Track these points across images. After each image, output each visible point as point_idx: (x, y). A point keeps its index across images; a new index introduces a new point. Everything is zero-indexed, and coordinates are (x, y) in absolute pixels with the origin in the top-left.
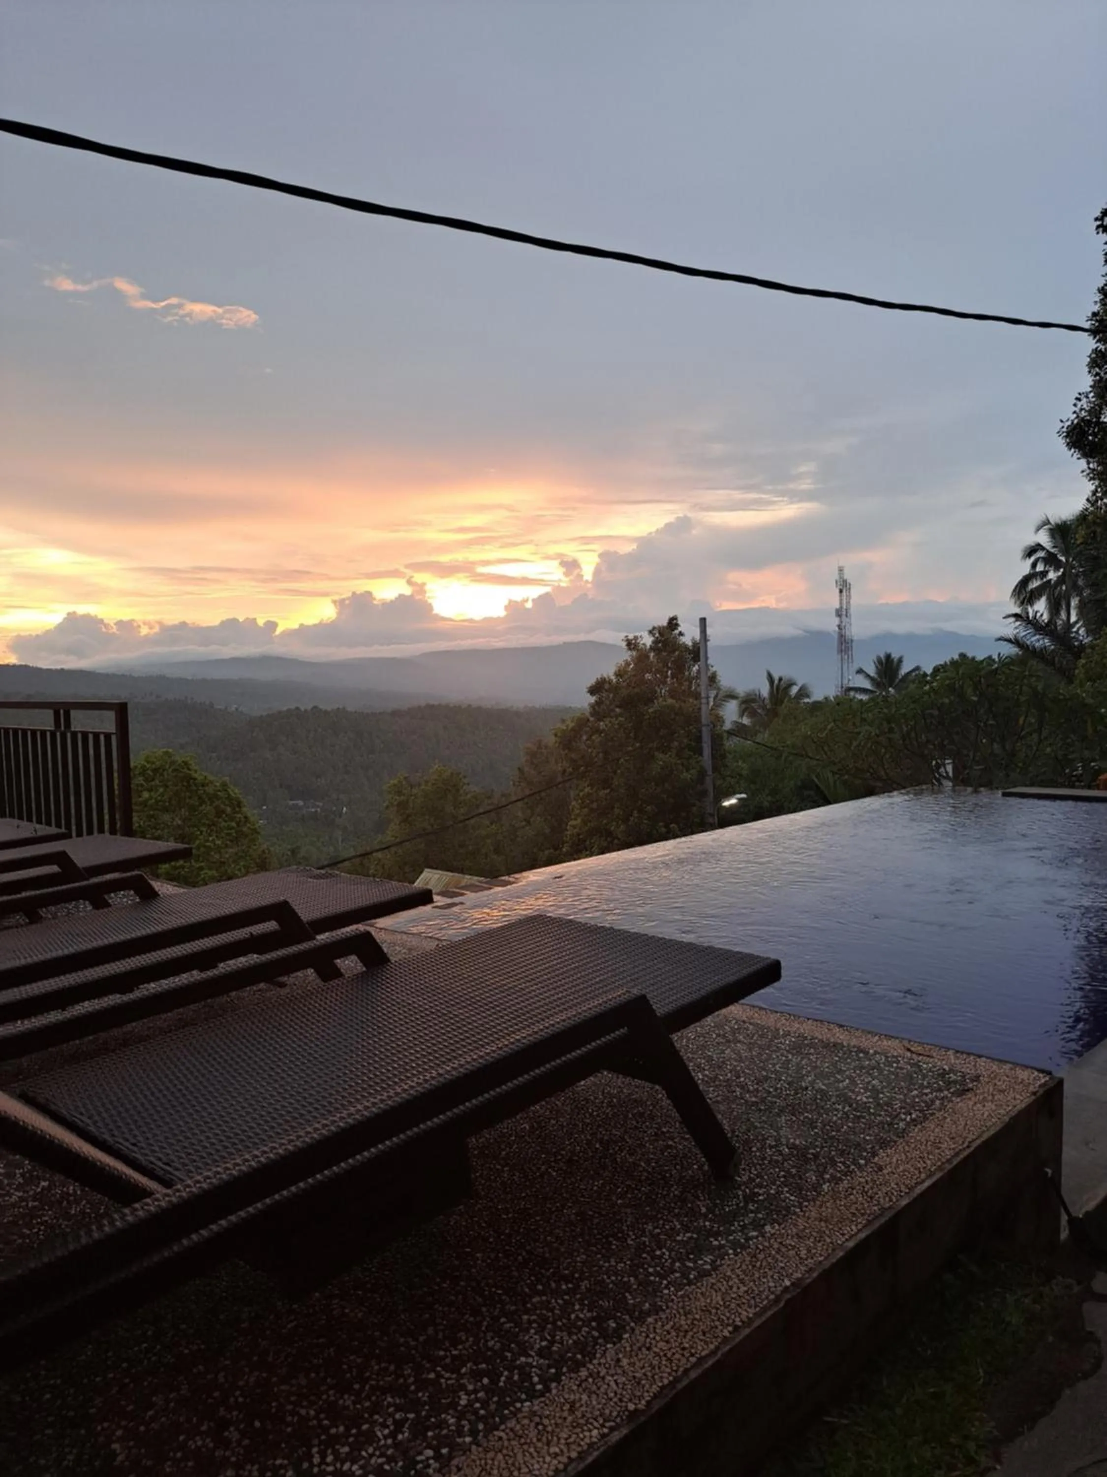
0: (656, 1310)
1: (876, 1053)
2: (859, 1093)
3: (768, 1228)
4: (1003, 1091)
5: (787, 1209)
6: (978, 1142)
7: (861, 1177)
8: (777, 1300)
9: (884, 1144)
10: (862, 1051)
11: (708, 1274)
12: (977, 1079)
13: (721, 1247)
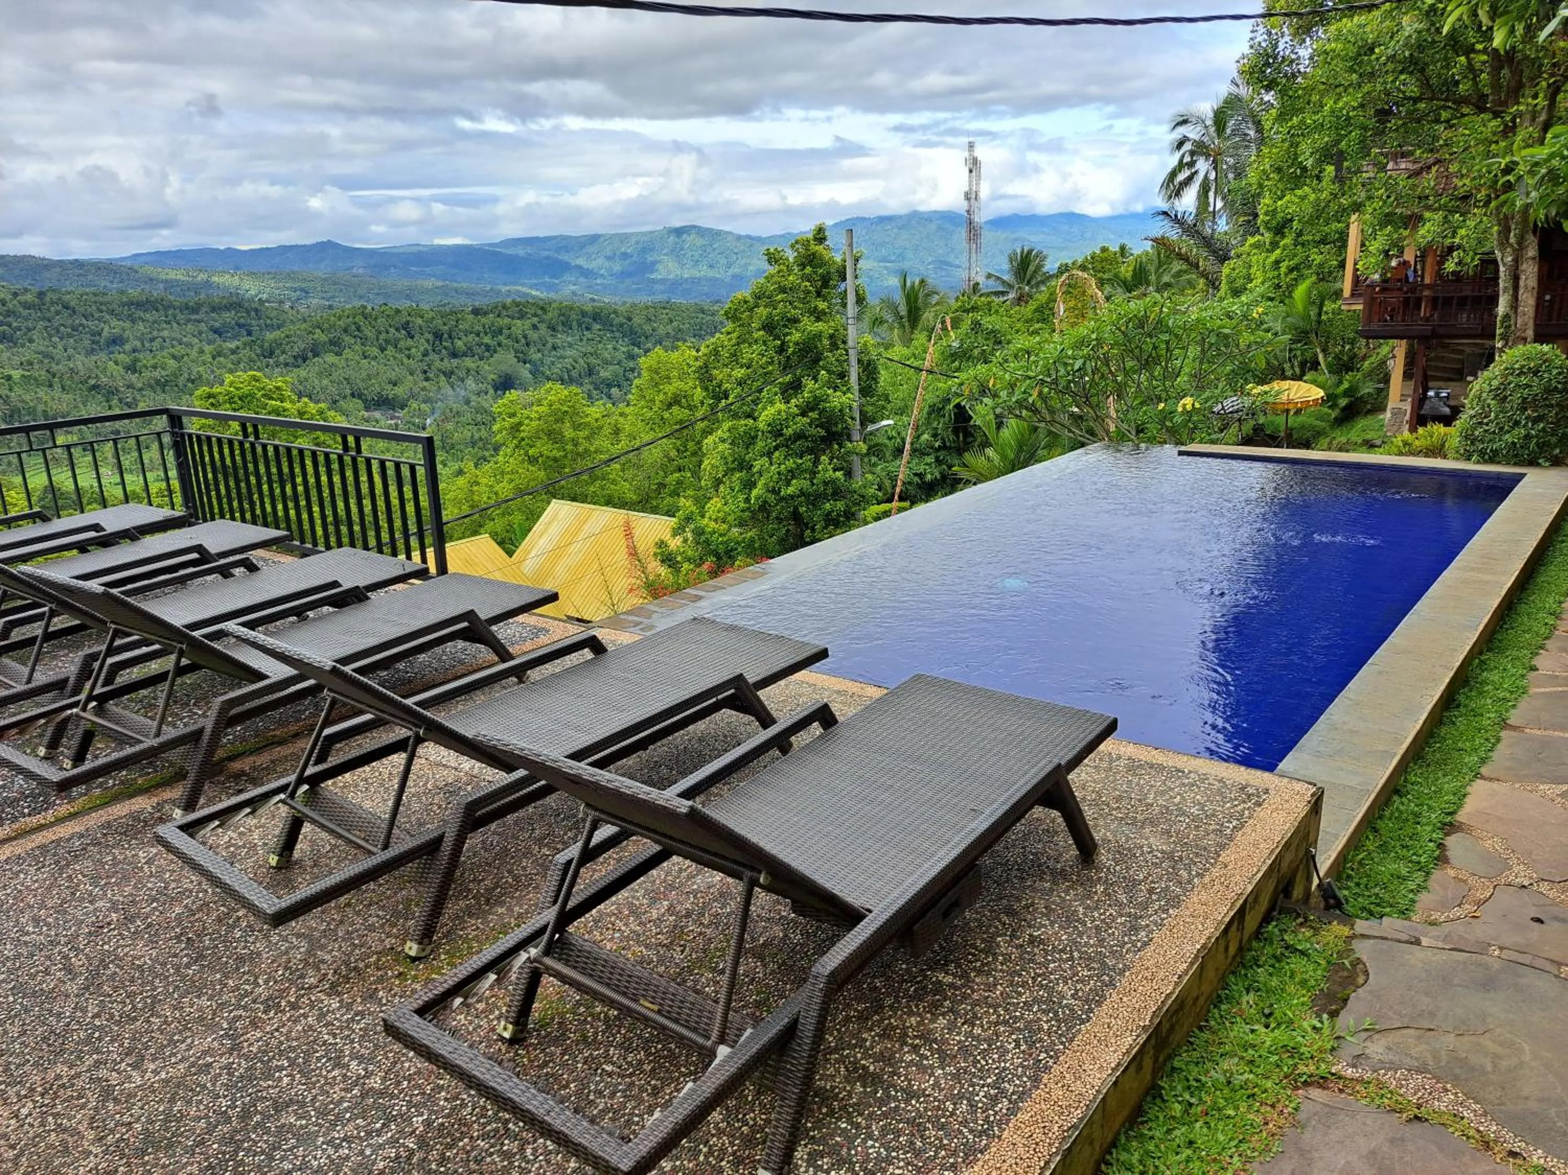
0: (1126, 968)
1: (1190, 772)
2: (1190, 808)
3: (1171, 911)
4: (1287, 801)
5: (1178, 896)
6: (1283, 842)
7: (1216, 872)
8: (1196, 957)
9: (1223, 847)
10: (1179, 771)
11: (1145, 944)
12: (1267, 791)
13: (1148, 926)
